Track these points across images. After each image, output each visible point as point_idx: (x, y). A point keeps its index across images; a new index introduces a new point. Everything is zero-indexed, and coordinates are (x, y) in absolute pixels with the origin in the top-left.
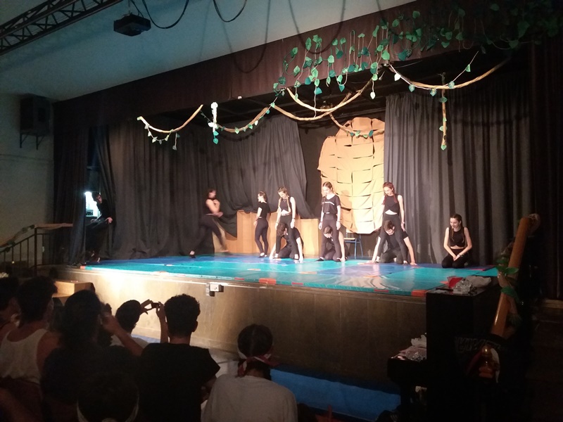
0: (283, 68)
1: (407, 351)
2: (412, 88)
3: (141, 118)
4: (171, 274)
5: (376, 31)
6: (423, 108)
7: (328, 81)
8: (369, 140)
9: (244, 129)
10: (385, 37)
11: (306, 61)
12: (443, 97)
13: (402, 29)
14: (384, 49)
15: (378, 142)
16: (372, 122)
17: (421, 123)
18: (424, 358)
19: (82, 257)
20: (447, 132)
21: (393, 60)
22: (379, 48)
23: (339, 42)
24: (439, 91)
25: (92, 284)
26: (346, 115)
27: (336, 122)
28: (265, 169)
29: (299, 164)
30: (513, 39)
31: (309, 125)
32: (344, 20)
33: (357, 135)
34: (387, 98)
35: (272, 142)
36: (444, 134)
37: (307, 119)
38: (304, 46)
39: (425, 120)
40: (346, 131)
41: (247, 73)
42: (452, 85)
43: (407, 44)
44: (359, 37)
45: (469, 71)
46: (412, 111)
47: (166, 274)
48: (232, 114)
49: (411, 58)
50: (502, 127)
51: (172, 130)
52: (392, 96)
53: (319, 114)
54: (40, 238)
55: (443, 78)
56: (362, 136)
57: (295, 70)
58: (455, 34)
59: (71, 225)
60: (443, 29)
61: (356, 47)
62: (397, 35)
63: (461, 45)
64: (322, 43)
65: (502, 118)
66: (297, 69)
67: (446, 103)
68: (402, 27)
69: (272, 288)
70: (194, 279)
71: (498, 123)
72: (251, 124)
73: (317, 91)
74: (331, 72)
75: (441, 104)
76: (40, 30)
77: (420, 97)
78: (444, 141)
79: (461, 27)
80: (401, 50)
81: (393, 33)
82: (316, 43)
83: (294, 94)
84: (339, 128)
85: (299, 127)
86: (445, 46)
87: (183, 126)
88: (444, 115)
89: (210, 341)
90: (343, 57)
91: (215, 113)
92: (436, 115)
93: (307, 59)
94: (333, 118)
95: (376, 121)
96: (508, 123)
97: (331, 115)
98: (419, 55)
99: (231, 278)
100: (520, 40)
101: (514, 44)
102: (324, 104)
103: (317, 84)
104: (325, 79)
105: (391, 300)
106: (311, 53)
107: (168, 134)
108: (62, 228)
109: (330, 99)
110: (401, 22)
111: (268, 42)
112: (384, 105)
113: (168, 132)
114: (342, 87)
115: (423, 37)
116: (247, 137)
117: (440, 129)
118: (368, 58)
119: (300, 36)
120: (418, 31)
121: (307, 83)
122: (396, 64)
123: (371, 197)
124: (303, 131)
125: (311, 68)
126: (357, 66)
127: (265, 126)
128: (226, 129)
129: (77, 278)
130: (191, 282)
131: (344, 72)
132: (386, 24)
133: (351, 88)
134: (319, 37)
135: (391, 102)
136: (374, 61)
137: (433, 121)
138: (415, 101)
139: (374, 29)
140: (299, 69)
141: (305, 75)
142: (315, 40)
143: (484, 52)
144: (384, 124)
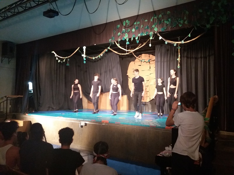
0: (113, 33)
1: (163, 152)
2: (166, 43)
3: (53, 52)
4: (65, 118)
5: (152, 19)
6: (171, 52)
7: (132, 39)
8: (148, 63)
9: (97, 57)
10: (156, 22)
12: (179, 46)
13: (163, 19)
14: (155, 26)
15: (152, 64)
16: (149, 56)
17: (170, 57)
18: (171, 155)
19: (26, 110)
21: (159, 31)
22: (153, 26)
23: (137, 23)
24: (177, 44)
25: (31, 122)
26: (139, 53)
27: (135, 55)
28: (105, 74)
29: (119, 71)
30: (208, 24)
31: (124, 57)
32: (139, 14)
33: (143, 61)
34: (156, 46)
35: (108, 63)
36: (179, 62)
37: (123, 54)
38: (123, 24)
39: (172, 56)
40: (139, 60)
41: (98, 34)
42: (183, 42)
43: (165, 24)
44: (145, 21)
45: (190, 36)
46: (166, 53)
47: (62, 118)
48: (92, 51)
49: (166, 30)
50: (203, 59)
52: (158, 46)
53: (128, 52)
54: (9, 101)
55: (179, 39)
56: (145, 62)
57: (118, 34)
58: (185, 21)
59: (22, 96)
60: (179, 19)
61: (144, 26)
62: (161, 21)
63: (187, 26)
64: (130, 23)
65: (203, 56)
67: (180, 49)
69: (107, 124)
71: (201, 58)
72: (100, 55)
73: (127, 43)
74: (133, 35)
75: (178, 49)
76: (11, 14)
77: (169, 46)
78: (179, 64)
79: (187, 18)
80: (163, 27)
81: (159, 20)
83: (118, 44)
84: (136, 58)
85: (120, 57)
86: (180, 26)
87: (71, 56)
88: (179, 54)
90: (138, 29)
91: (84, 50)
92: (176, 54)
93: (124, 30)
94: (133, 54)
95: (151, 55)
96: (205, 58)
98: (170, 30)
99: (90, 120)
100: (211, 24)
101: (208, 26)
102: (130, 48)
103: (127, 40)
105: (157, 130)
106: (125, 27)
108: (18, 97)
109: (132, 46)
110: (162, 16)
111: (108, 22)
112: (155, 49)
113: (65, 58)
114: (138, 41)
115: (171, 22)
116: (98, 61)
117: (177, 59)
118: (148, 30)
119: (121, 20)
120: (170, 20)
121: (123, 39)
122: (160, 33)
123: (149, 87)
124: (121, 59)
125: (125, 33)
126: (144, 33)
127: (105, 57)
128: (89, 57)
129: (24, 119)
130: (73, 121)
131: (139, 35)
132: (156, 16)
133: (141, 42)
135: (158, 48)
136: (151, 31)
137: (174, 56)
138: (167, 48)
139: (151, 18)
140: (120, 34)
141: (122, 36)
142: (127, 22)
143: (196, 29)
144: (155, 57)
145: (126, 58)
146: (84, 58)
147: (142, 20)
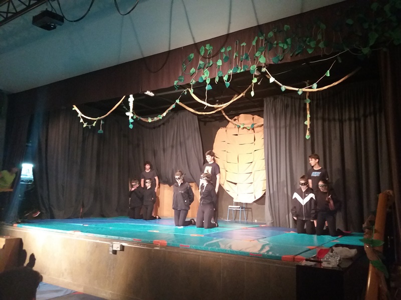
0: (182, 69)
2: (283, 89)
3: (75, 108)
4: (83, 234)
5: (255, 41)
6: (292, 106)
7: (217, 80)
8: (251, 131)
9: (156, 119)
10: (262, 45)
11: (200, 64)
12: (308, 99)
13: (276, 40)
14: (261, 54)
15: (258, 132)
16: (253, 118)
17: (291, 118)
20: (310, 125)
21: (268, 62)
22: (257, 54)
23: (226, 50)
24: (304, 93)
25: (21, 239)
26: (234, 111)
27: (226, 117)
28: (172, 150)
29: (198, 147)
30: (365, 47)
31: (207, 120)
32: (230, 32)
33: (242, 127)
34: (264, 99)
35: (178, 131)
36: (308, 127)
37: (204, 113)
38: (199, 53)
39: (294, 116)
40: (233, 124)
41: (155, 72)
42: (315, 88)
43: (280, 50)
44: (242, 45)
45: (329, 75)
46: (284, 111)
47: (79, 233)
49: (283, 62)
50: (353, 123)
51: (99, 118)
52: (268, 99)
55: (308, 85)
56: (246, 128)
57: (191, 71)
58: (318, 42)
60: (308, 39)
61: (239, 53)
62: (271, 44)
64: (213, 50)
65: (353, 116)
66: (193, 70)
67: (310, 104)
68: (276, 37)
69: (164, 249)
70: (100, 239)
71: (350, 120)
73: (208, 87)
74: (219, 72)
75: (305, 104)
77: (290, 99)
78: (308, 132)
79: (322, 38)
80: (275, 55)
82: (208, 50)
84: (229, 122)
85: (199, 120)
86: (310, 52)
87: (107, 115)
88: (308, 112)
89: (111, 293)
90: (228, 61)
91: (131, 105)
92: (302, 113)
93: (201, 62)
94: (224, 114)
95: (256, 117)
96: (357, 120)
97: (223, 112)
98: (289, 60)
99: (130, 239)
100: (371, 47)
101: (366, 51)
102: (217, 103)
103: (208, 82)
104: (215, 78)
105: (266, 264)
106: (204, 58)
107: (95, 120)
110: (275, 33)
111: (171, 49)
112: (262, 106)
114: (228, 84)
115: (292, 45)
116: (160, 126)
117: (305, 123)
118: (248, 62)
119: (196, 44)
120: (289, 40)
121: (200, 81)
122: (270, 67)
123: (252, 174)
124: (202, 124)
125: (204, 69)
126: (240, 68)
127: (173, 118)
128: (142, 119)
129: (9, 234)
130: (98, 241)
131: (229, 72)
132: (263, 35)
133: (237, 91)
134: (210, 45)
135: (268, 103)
136: (253, 64)
137: (299, 117)
138: (286, 102)
139: (254, 39)
140: (195, 70)
141: (199, 75)
142: (207, 48)
143: (340, 61)
144: (262, 119)
145: (211, 121)
146: (130, 118)
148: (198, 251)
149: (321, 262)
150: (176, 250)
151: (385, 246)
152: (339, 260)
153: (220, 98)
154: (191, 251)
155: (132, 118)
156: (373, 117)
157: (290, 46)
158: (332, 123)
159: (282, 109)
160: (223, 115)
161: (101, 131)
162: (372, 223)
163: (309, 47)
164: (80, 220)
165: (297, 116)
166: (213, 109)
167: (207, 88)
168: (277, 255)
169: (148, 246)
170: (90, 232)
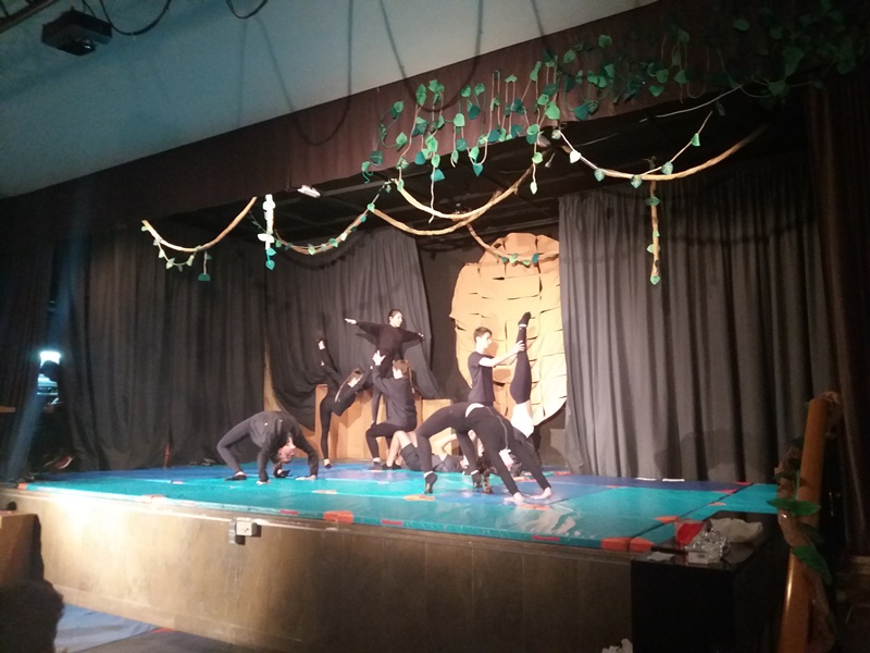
0: (378, 136)
2: (599, 176)
3: (147, 227)
4: (171, 501)
5: (536, 71)
6: (619, 212)
7: (455, 158)
8: (533, 269)
9: (324, 247)
10: (551, 80)
11: (417, 125)
12: (653, 197)
13: (581, 68)
14: (551, 99)
15: (547, 271)
16: (536, 241)
17: (619, 241)
20: (660, 254)
21: (567, 118)
22: (541, 101)
23: (473, 91)
24: (646, 183)
25: (36, 517)
26: (496, 227)
27: (479, 239)
29: (418, 304)
30: (775, 80)
31: (438, 246)
32: (483, 52)
33: (512, 261)
34: (561, 199)
35: (374, 270)
36: (656, 258)
37: (430, 233)
38: (415, 99)
39: (624, 235)
40: (494, 254)
41: (317, 145)
43: (590, 91)
45: (698, 144)
46: (602, 222)
47: (162, 501)
49: (597, 116)
50: (752, 247)
51: (199, 247)
52: (568, 198)
55: (652, 166)
56: (521, 263)
57: (398, 140)
58: (674, 71)
60: (651, 65)
61: (501, 99)
62: (572, 77)
63: (685, 91)
64: (445, 93)
65: (751, 232)
66: (401, 138)
67: (658, 207)
68: (581, 62)
69: (347, 530)
71: (745, 240)
73: (436, 176)
74: (459, 141)
75: (649, 208)
77: (615, 199)
78: (655, 270)
79: (682, 61)
80: (580, 102)
81: (564, 73)
82: (433, 93)
84: (484, 250)
85: (420, 248)
86: (656, 94)
87: (217, 240)
88: (655, 226)
90: (479, 116)
91: (269, 217)
92: (641, 227)
93: (419, 121)
94: (473, 233)
95: (543, 239)
96: (761, 240)
97: (471, 229)
98: (610, 112)
99: (274, 511)
100: (789, 81)
101: (778, 88)
102: (458, 209)
103: (435, 163)
104: (450, 155)
105: (567, 557)
106: (426, 111)
107: (192, 253)
109: (467, 199)
110: (579, 54)
111: (355, 91)
112: (556, 214)
113: (192, 250)
114: (478, 167)
115: (617, 80)
117: (649, 249)
118: (522, 117)
119: (406, 82)
120: (609, 69)
121: (419, 162)
122: (568, 128)
124: (426, 256)
125: (425, 135)
126: (504, 131)
127: (363, 246)
128: (294, 247)
130: (204, 517)
131: (481, 142)
132: (552, 58)
133: (500, 182)
134: (439, 83)
135: (567, 207)
136: (532, 122)
137: (636, 237)
138: (606, 205)
139: (533, 69)
140: (405, 138)
141: (416, 148)
142: (432, 88)
143: (722, 112)
144: (557, 243)
145: (444, 250)
146: (268, 247)
147: (496, 79)
148: (421, 533)
149: (684, 553)
150: (372, 533)
151: (823, 513)
152: (724, 548)
153: (465, 198)
154: (406, 534)
155: (273, 245)
156: (794, 234)
157: (611, 81)
158: (707, 250)
159: (599, 222)
160: (472, 237)
161: (205, 276)
162: (795, 464)
163: (654, 81)
164: (165, 470)
165: (632, 235)
166: (449, 223)
167: (433, 177)
168: (592, 537)
169: (313, 524)
170: (186, 498)
